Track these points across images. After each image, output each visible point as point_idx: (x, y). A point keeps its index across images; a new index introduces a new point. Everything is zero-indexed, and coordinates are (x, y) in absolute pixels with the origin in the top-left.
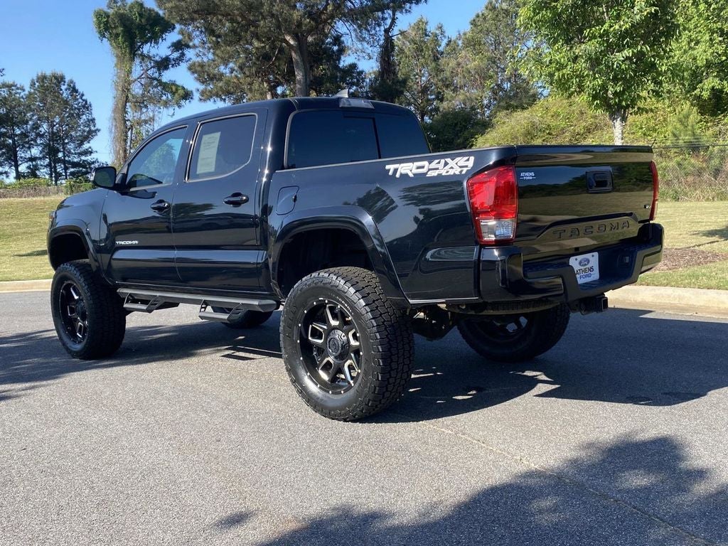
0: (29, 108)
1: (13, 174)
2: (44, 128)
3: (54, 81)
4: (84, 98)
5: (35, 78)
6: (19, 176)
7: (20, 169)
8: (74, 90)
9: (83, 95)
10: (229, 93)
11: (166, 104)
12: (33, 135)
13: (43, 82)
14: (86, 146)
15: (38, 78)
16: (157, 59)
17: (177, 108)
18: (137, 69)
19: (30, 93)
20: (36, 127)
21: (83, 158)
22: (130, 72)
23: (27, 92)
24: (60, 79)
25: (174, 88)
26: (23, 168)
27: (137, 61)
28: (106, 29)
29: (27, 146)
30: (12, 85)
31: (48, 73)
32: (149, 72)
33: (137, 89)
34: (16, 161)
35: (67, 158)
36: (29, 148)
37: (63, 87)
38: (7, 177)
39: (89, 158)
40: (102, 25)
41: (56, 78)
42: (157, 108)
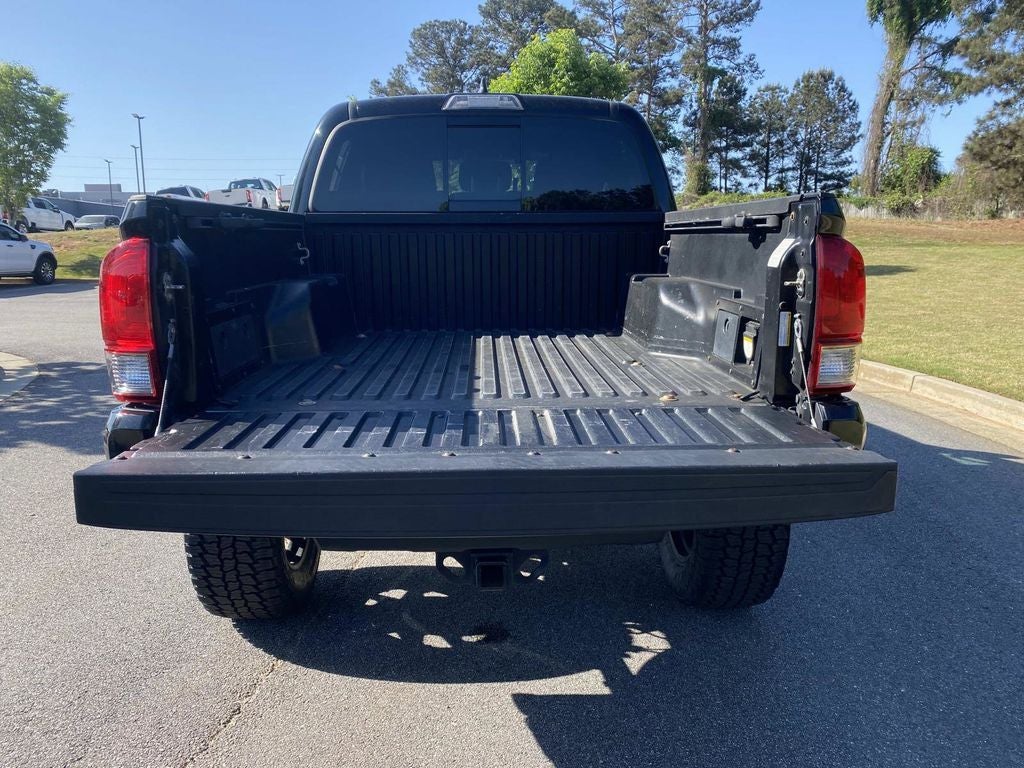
0: (790, 113)
1: (762, 187)
2: (802, 135)
3: (822, 80)
4: (851, 98)
5: (801, 78)
6: (767, 189)
7: (769, 181)
8: (843, 89)
9: (850, 95)
10: (1009, 81)
11: (942, 101)
12: (789, 144)
13: (808, 81)
14: (845, 155)
15: (804, 77)
16: (942, 41)
17: (956, 104)
18: (913, 56)
19: (792, 96)
20: (794, 134)
21: (841, 169)
22: (901, 61)
23: (789, 95)
24: (827, 77)
25: (957, 78)
26: (772, 181)
27: (915, 47)
28: (880, 10)
29: (781, 154)
30: (776, 88)
31: (816, 72)
32: (928, 60)
33: (907, 84)
34: (767, 172)
35: (819, 169)
36: (783, 157)
37: (830, 86)
38: (756, 189)
39: (846, 169)
40: (875, 6)
41: (823, 76)
42: (931, 106)
